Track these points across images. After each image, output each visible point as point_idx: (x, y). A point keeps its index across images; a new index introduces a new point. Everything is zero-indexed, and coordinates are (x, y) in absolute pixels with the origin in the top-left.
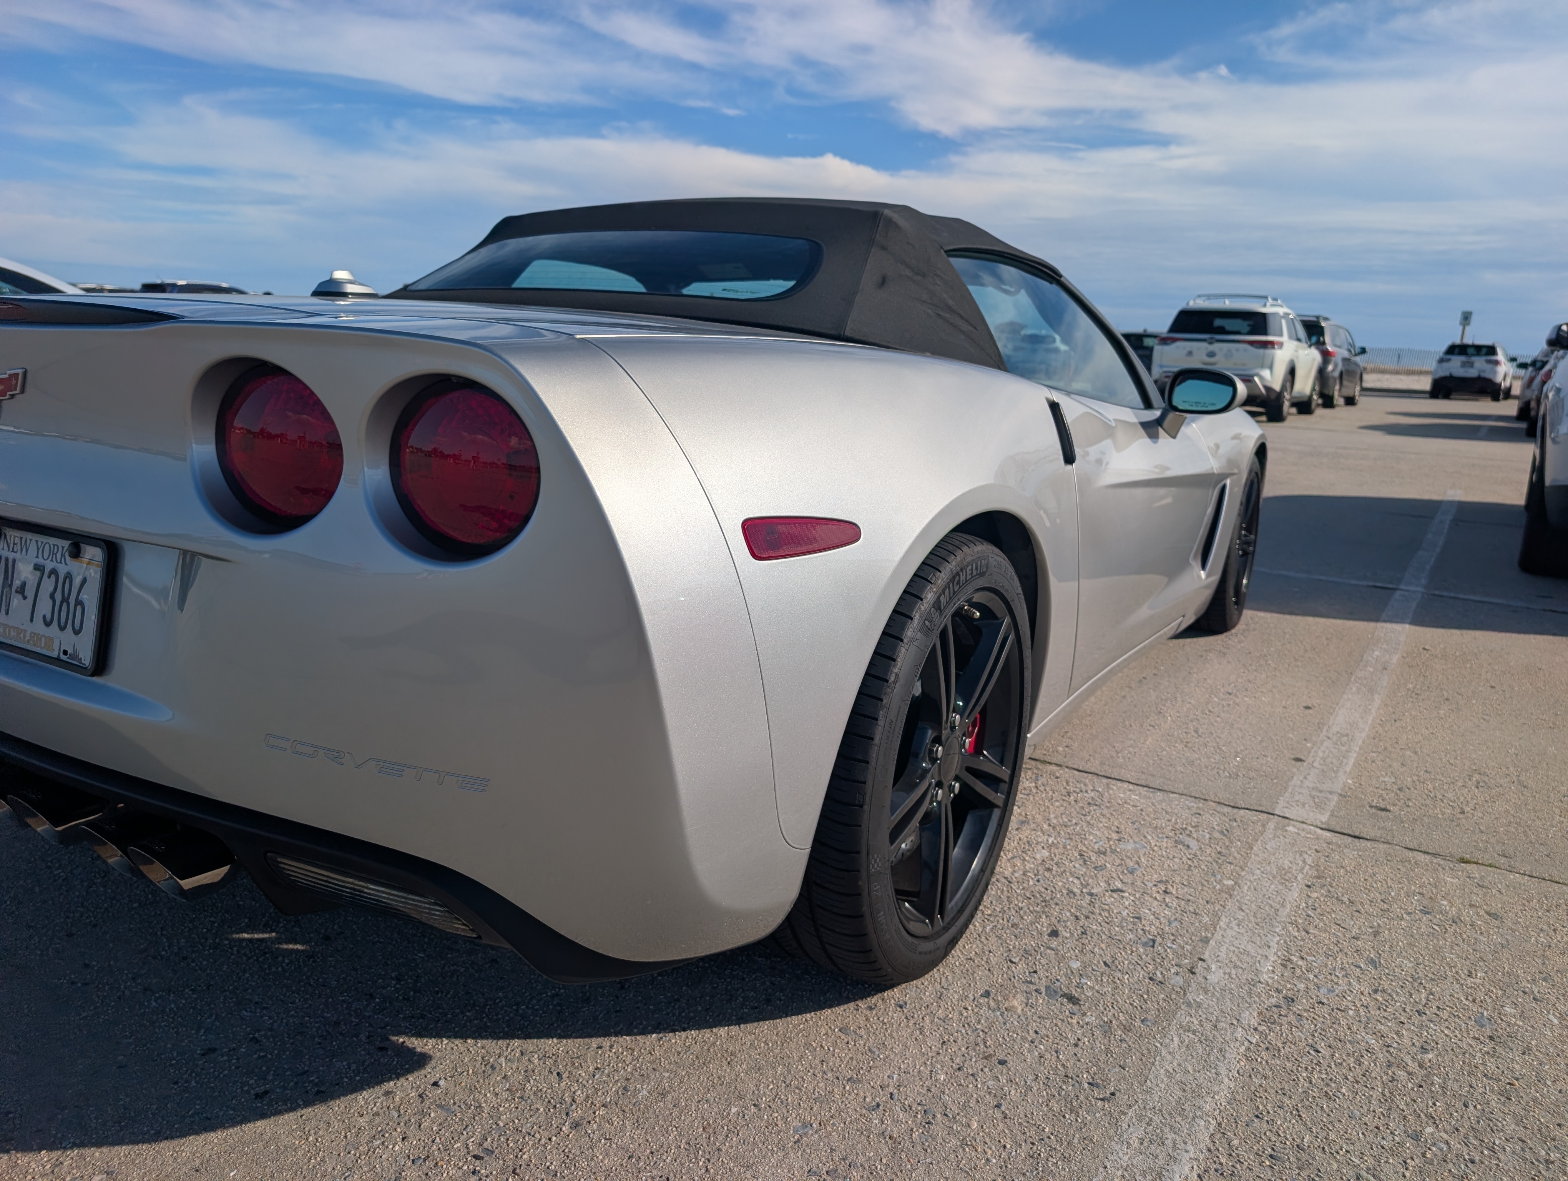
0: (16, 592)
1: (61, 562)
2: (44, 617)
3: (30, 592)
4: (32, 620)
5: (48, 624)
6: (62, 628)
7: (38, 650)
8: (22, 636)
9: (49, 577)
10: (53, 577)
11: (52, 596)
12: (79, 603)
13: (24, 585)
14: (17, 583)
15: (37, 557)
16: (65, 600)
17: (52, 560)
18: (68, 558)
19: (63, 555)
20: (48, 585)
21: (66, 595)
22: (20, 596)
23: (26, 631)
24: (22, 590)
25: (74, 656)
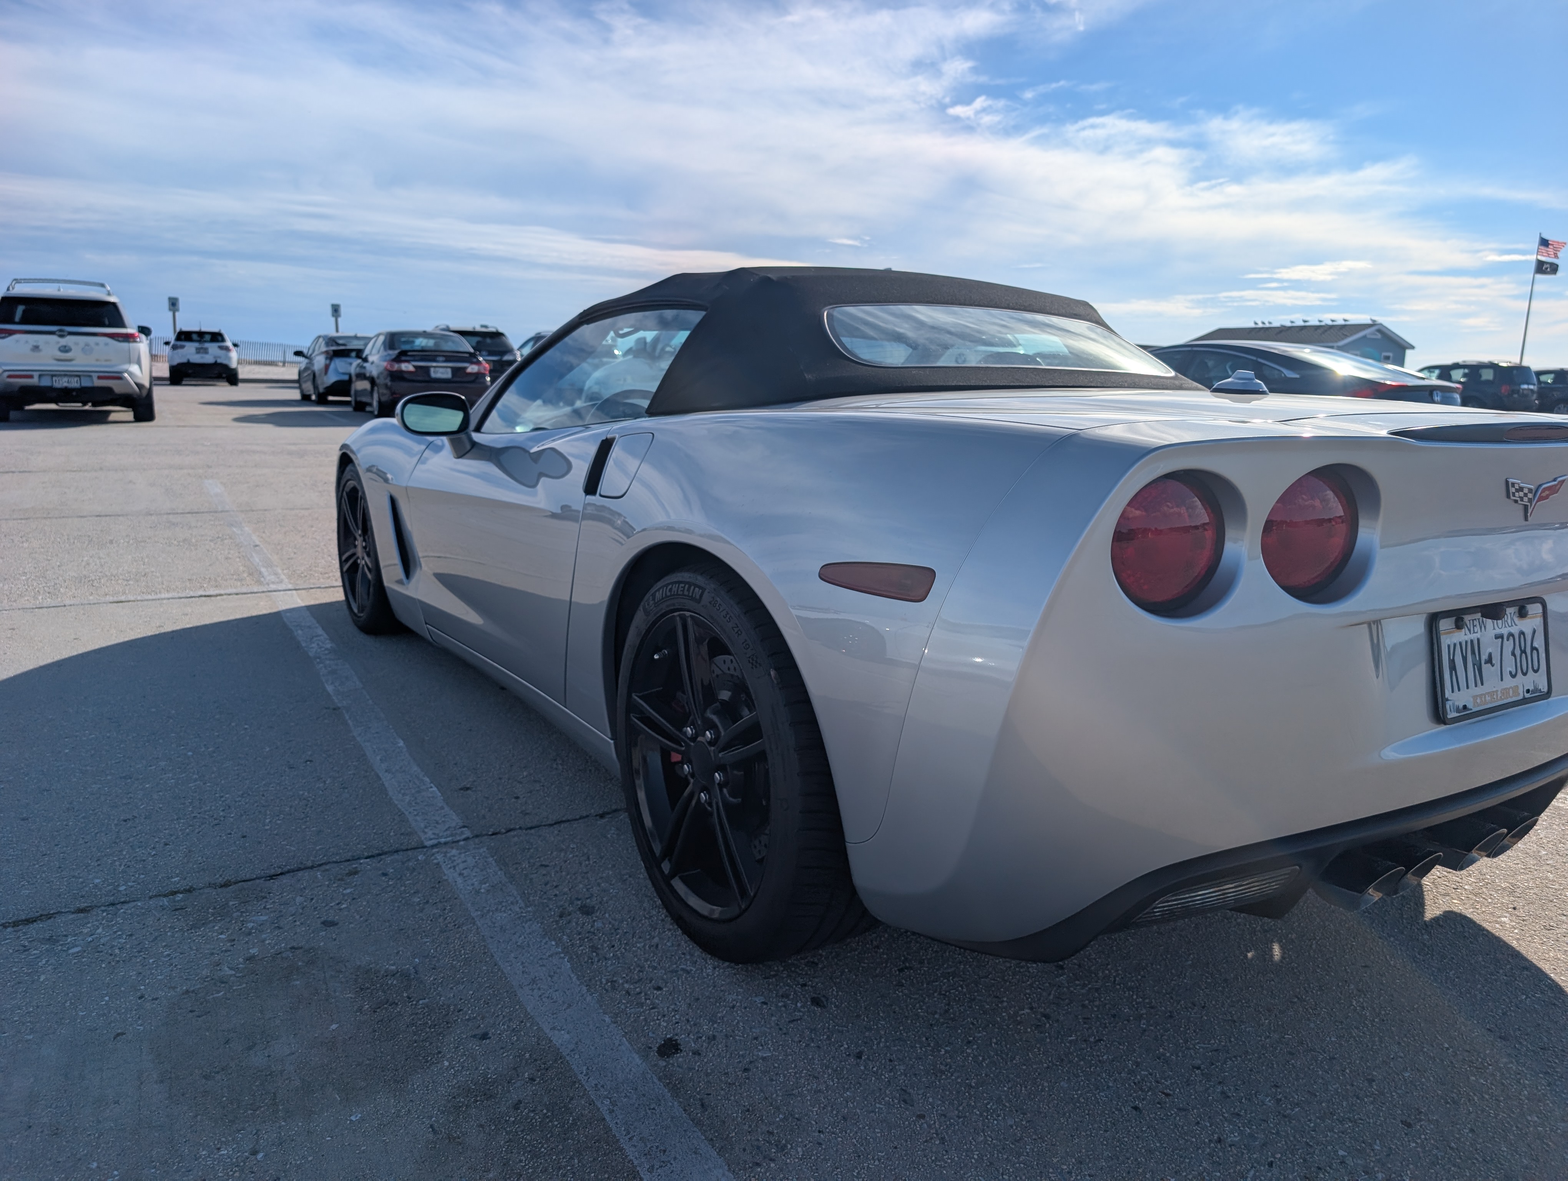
0: (1486, 663)
1: (1512, 626)
2: (1510, 673)
3: (1496, 660)
4: (1502, 680)
5: (1513, 676)
6: (1525, 674)
7: (1510, 700)
8: (1495, 697)
9: (1508, 640)
10: (1511, 638)
11: (1513, 654)
12: (1533, 649)
13: (1490, 655)
14: (1484, 657)
15: (1494, 629)
16: (1523, 652)
17: (1505, 627)
18: (1516, 619)
19: (1512, 619)
20: (1508, 646)
21: (1523, 648)
22: (1489, 665)
23: (1497, 691)
24: (1489, 661)
25: (1536, 690)
